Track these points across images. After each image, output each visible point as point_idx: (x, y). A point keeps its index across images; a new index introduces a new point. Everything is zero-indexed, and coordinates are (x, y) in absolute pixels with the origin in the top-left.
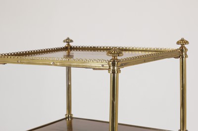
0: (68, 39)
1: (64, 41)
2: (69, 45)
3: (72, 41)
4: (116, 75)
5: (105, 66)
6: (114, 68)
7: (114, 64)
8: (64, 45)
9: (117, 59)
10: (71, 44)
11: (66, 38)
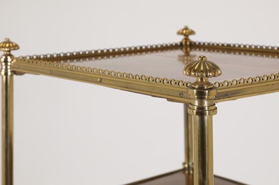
0: (186, 28)
1: (179, 33)
2: (187, 39)
3: (192, 33)
4: (206, 118)
5: (185, 95)
6: (201, 103)
7: (201, 95)
8: (179, 39)
9: (208, 84)
10: (192, 38)
11: (182, 27)
